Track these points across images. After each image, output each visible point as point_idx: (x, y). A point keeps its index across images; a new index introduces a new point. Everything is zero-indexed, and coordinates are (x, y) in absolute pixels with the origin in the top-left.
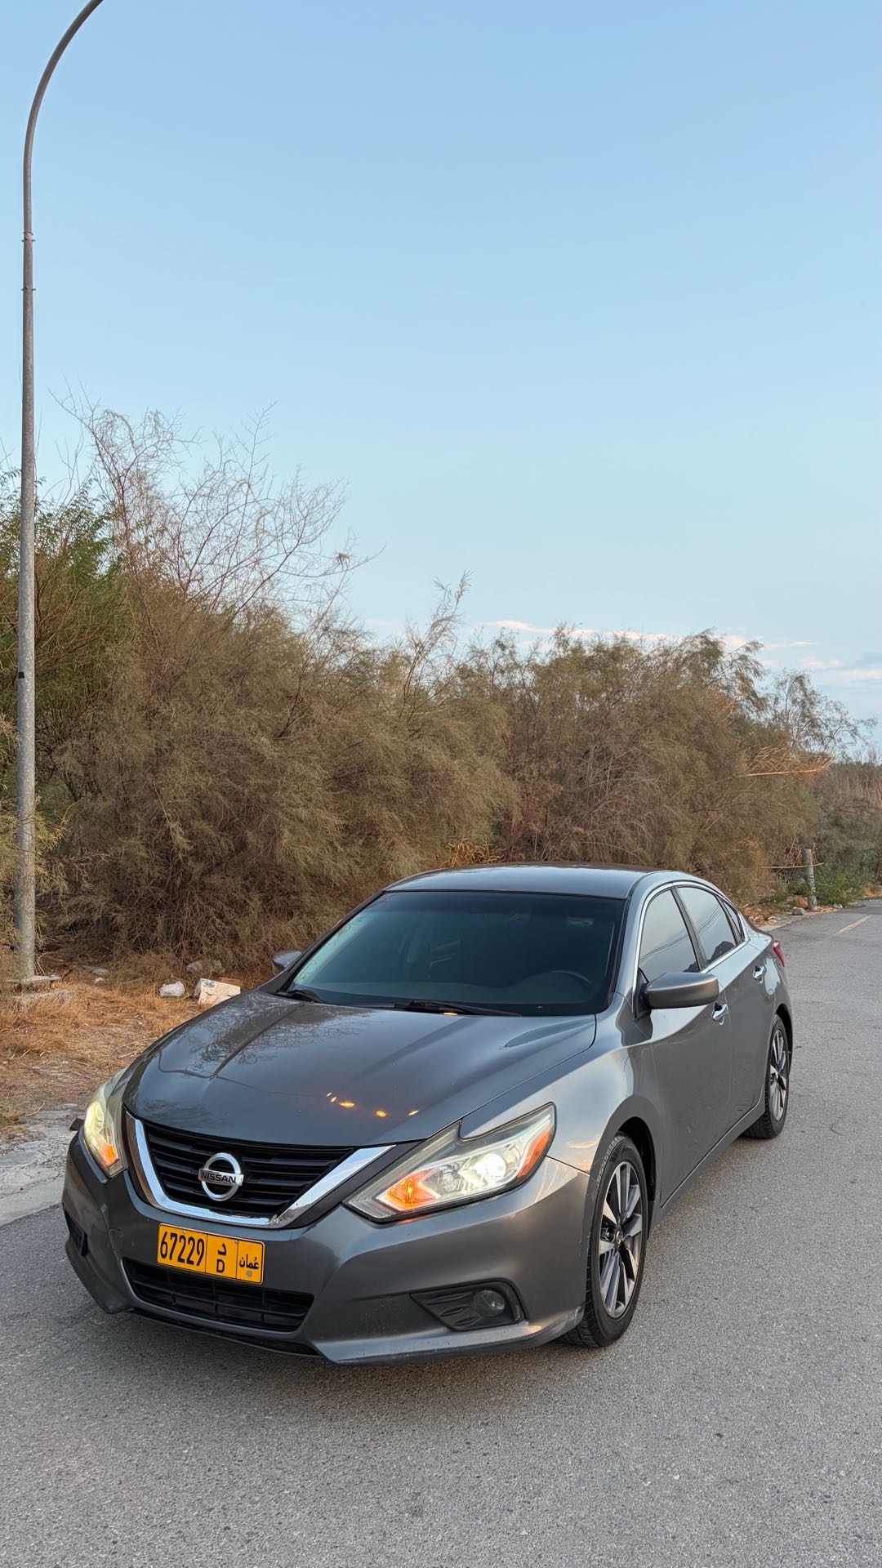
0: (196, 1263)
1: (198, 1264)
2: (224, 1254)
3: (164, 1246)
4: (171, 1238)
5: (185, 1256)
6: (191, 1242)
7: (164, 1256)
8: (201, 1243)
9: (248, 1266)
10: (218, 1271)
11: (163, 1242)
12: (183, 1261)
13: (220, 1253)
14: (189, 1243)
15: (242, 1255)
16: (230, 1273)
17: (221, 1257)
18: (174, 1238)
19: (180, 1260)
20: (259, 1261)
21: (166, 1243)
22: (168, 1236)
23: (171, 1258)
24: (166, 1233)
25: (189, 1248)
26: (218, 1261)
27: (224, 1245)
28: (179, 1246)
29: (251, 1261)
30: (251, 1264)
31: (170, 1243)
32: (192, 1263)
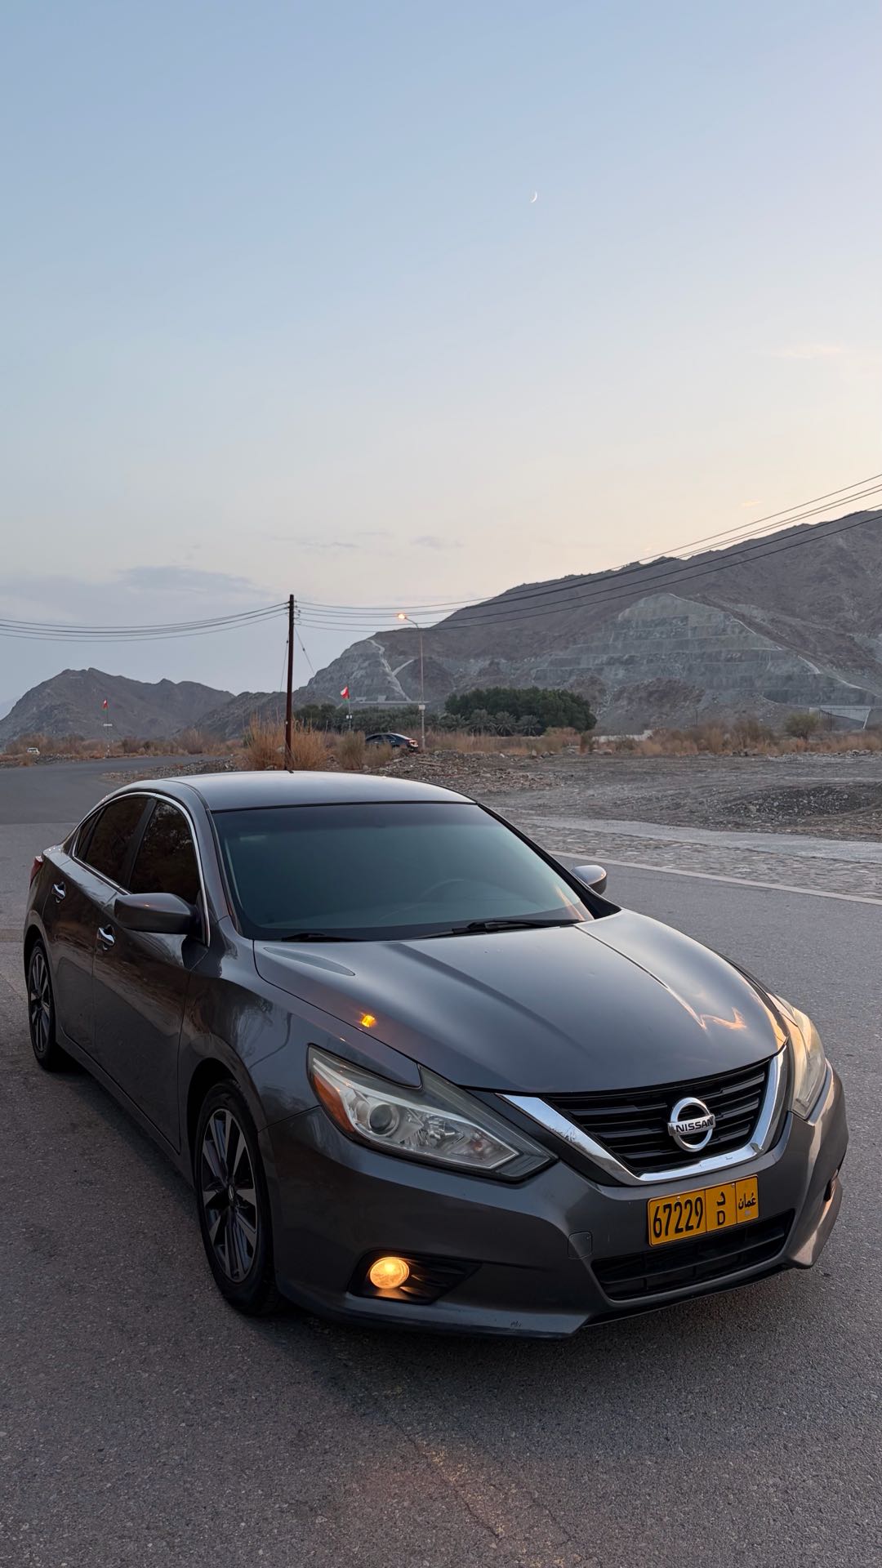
0: (695, 1227)
1: (698, 1227)
2: (723, 1203)
3: (658, 1223)
4: (665, 1211)
5: (682, 1225)
6: (688, 1206)
7: (657, 1235)
8: (699, 1203)
9: (747, 1206)
10: (719, 1224)
11: (656, 1219)
12: (681, 1230)
13: (720, 1204)
14: (686, 1207)
15: (740, 1196)
16: (730, 1222)
17: (721, 1208)
18: (667, 1210)
19: (678, 1230)
20: (756, 1196)
21: (659, 1220)
22: (661, 1210)
23: (667, 1234)
24: (658, 1207)
25: (686, 1213)
26: (719, 1213)
27: (722, 1194)
28: (675, 1215)
29: (749, 1199)
30: (749, 1202)
31: (663, 1216)
32: (691, 1228)
